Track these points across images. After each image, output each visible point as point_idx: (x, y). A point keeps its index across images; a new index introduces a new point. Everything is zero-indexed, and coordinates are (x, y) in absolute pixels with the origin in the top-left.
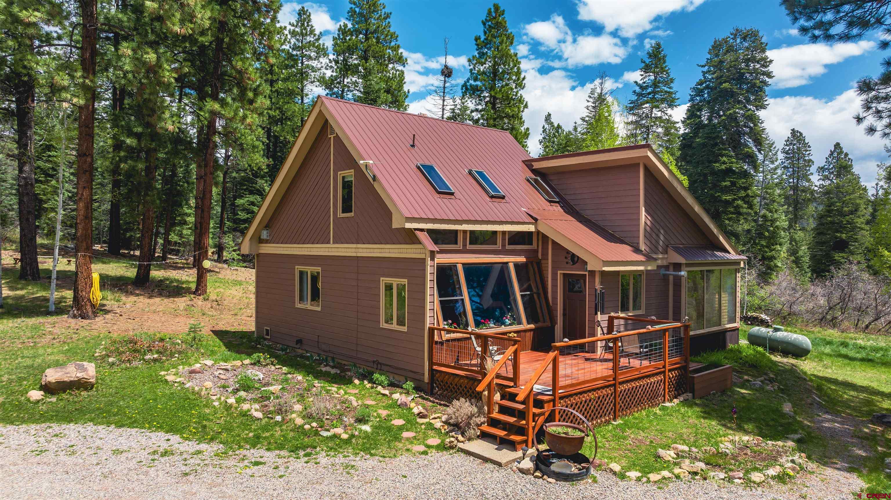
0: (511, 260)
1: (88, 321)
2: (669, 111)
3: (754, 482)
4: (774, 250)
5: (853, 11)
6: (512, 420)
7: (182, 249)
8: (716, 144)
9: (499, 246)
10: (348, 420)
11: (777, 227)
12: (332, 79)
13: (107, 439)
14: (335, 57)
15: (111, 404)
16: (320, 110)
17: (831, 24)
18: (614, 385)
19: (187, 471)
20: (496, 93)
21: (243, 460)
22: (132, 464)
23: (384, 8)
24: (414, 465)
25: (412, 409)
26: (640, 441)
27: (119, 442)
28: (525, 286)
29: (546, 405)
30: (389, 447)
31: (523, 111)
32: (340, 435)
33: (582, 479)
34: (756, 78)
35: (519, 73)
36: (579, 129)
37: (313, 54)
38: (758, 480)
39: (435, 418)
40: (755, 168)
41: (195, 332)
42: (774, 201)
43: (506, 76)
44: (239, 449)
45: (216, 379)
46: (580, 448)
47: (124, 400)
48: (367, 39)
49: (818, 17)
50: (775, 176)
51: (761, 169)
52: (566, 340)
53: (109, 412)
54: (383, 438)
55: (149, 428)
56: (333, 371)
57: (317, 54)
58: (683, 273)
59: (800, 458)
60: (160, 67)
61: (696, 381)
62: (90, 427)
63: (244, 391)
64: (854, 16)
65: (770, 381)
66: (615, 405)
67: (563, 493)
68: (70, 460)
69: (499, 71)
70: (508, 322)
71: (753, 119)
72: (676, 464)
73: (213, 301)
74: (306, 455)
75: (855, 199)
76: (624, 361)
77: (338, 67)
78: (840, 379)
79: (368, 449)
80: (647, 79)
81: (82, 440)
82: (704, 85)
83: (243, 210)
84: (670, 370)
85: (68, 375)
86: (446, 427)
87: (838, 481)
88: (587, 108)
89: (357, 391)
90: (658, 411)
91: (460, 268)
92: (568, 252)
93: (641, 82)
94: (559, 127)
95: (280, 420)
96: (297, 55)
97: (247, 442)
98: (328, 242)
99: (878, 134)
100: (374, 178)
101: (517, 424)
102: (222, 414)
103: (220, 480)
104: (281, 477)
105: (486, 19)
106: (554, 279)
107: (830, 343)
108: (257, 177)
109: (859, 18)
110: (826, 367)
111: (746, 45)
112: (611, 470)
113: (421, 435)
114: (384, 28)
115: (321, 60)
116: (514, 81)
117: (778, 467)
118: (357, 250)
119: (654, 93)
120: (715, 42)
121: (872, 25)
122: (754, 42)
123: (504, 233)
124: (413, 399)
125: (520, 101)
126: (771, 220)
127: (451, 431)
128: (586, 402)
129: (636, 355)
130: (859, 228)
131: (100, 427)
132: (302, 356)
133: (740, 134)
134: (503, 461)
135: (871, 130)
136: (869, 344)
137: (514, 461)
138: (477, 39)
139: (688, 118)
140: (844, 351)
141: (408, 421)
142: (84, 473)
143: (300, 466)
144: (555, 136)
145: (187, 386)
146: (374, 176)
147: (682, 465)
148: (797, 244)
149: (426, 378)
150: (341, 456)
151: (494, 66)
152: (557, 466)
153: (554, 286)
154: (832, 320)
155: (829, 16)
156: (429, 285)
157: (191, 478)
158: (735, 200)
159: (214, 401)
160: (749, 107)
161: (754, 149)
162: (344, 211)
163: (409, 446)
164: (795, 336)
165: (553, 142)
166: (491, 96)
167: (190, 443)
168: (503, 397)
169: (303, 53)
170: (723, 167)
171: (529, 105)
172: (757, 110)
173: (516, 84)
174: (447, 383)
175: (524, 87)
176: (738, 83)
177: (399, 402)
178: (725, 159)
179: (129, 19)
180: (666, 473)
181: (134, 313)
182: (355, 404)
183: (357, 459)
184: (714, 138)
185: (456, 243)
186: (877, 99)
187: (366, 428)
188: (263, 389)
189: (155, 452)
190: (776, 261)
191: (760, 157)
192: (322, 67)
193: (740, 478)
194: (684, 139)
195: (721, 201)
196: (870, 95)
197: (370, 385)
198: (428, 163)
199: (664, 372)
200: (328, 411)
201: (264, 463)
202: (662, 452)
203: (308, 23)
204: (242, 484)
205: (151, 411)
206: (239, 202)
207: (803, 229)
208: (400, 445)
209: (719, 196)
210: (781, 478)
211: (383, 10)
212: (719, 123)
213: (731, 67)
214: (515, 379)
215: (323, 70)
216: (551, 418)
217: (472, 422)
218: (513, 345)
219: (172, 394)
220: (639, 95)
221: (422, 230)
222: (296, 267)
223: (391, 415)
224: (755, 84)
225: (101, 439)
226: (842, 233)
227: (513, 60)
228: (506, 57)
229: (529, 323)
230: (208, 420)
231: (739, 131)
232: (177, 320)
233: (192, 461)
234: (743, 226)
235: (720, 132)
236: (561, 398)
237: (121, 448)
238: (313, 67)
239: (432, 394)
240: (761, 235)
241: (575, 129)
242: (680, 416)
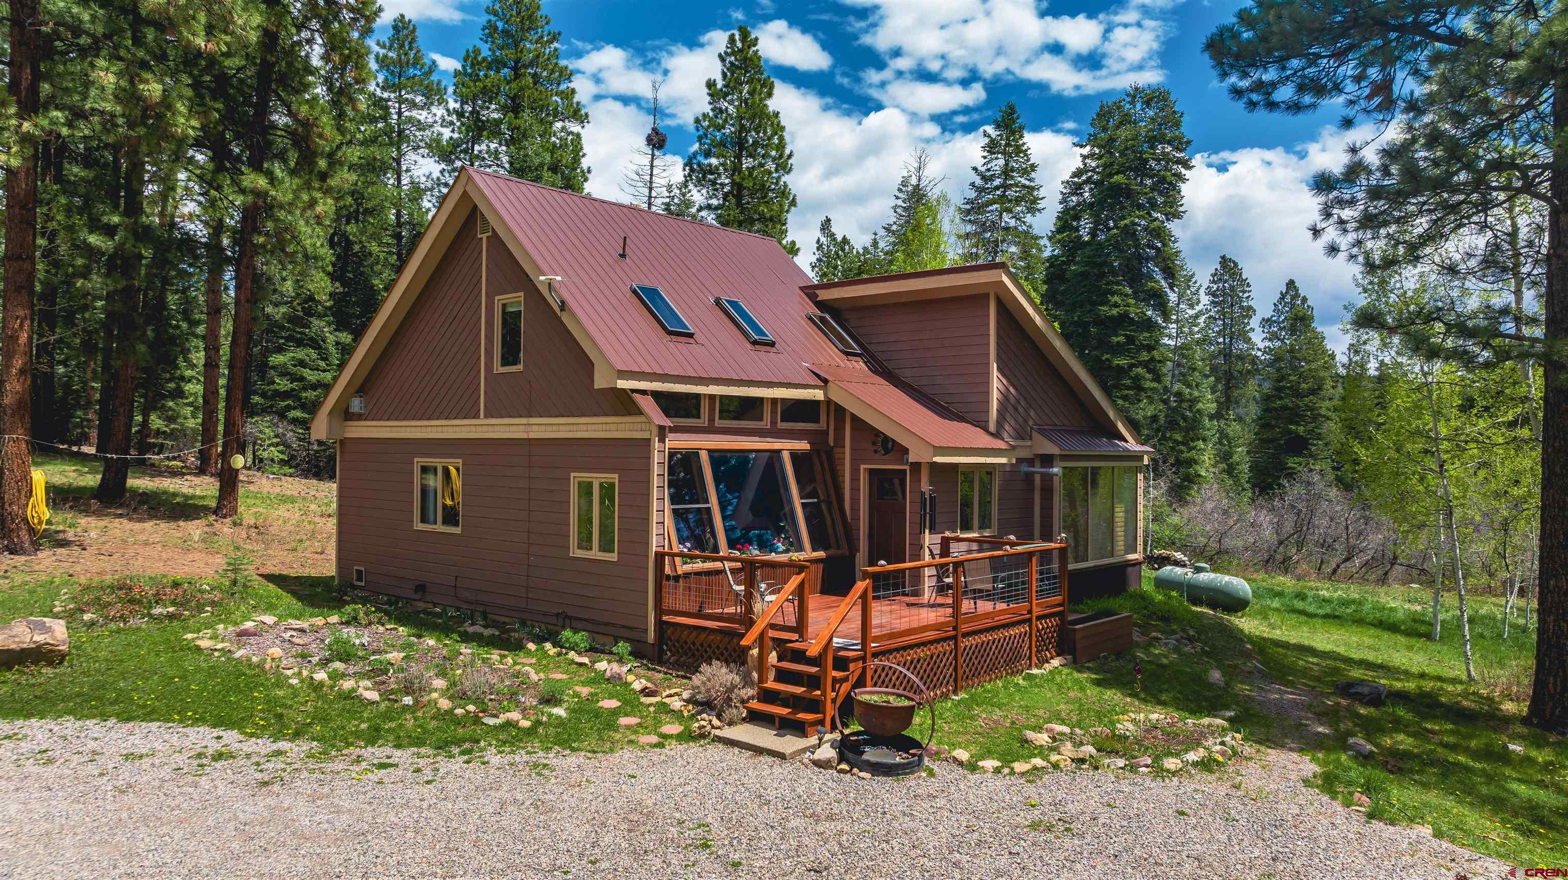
0: (786, 446)
1: (23, 558)
2: (1029, 218)
3: (1168, 771)
4: (1194, 448)
5: (1303, 69)
6: (799, 690)
7: (170, 443)
8: (1103, 275)
9: (766, 423)
10: (529, 700)
11: (1198, 411)
12: (454, 144)
13: (107, 739)
14: (457, 106)
15: (103, 687)
16: (465, 192)
17: (1274, 85)
18: (955, 638)
19: (266, 779)
20: (743, 179)
21: (359, 762)
22: (166, 772)
23: (547, 23)
24: (644, 762)
25: (631, 684)
26: (995, 722)
27: (130, 743)
28: (809, 489)
29: (852, 666)
30: (601, 739)
31: (788, 211)
32: (518, 722)
33: (912, 773)
34: (1166, 169)
35: (781, 146)
36: (882, 244)
37: (419, 99)
38: (1172, 767)
39: (670, 696)
40: (1166, 316)
41: (235, 571)
42: (1194, 369)
43: (759, 150)
44: (347, 747)
45: (286, 645)
46: (905, 729)
47: (124, 679)
48: (517, 76)
49: (1256, 75)
50: (1196, 329)
51: (1174, 317)
52: (883, 562)
53: (100, 699)
54: (589, 725)
55: (181, 721)
56: (487, 632)
57: (427, 98)
58: (1055, 470)
59: (1233, 739)
60: (170, 107)
61: (1079, 636)
62: (70, 725)
63: (341, 660)
64: (1304, 77)
65: (1189, 640)
66: (955, 669)
67: (883, 791)
68: (49, 772)
69: (747, 141)
70: (781, 546)
71: (1160, 233)
72: (1052, 749)
73: (250, 527)
74: (463, 753)
75: (1316, 370)
76: (967, 605)
77: (463, 124)
78: (1293, 641)
79: (566, 741)
80: (993, 164)
81: (60, 742)
82: (1084, 178)
83: (282, 375)
84: (1039, 618)
85: (17, 640)
86: (690, 707)
87: (1285, 767)
88: (895, 208)
89: (534, 661)
90: (1021, 682)
91: (704, 456)
92: (877, 433)
93: (983, 169)
94: (845, 241)
95: (411, 703)
96: (389, 100)
97: (358, 738)
98: (476, 416)
99: (1342, 256)
100: (563, 306)
101: (808, 695)
102: (308, 695)
103: (326, 790)
104: (428, 782)
105: (726, 53)
106: (855, 479)
107: (1279, 594)
108: (312, 316)
109: (1312, 80)
110: (1272, 626)
111: (1151, 113)
112: (955, 759)
113: (650, 721)
114: (548, 59)
115: (434, 109)
116: (774, 159)
117: (1201, 750)
118: (529, 428)
119: (1005, 186)
120: (1102, 107)
121: (1330, 92)
122: (1162, 110)
123: (774, 401)
124: (630, 670)
125: (783, 193)
126: (1190, 400)
127: (700, 713)
128: (912, 662)
129: (988, 596)
130: (1324, 416)
131: (90, 723)
132: (425, 612)
133: (1142, 259)
134: (788, 751)
135: (1333, 249)
136: (1336, 595)
137: (804, 750)
138: (710, 84)
139: (1059, 231)
140: (1299, 605)
141: (626, 702)
142: (81, 788)
143: (457, 767)
144: (838, 257)
145: (238, 655)
146: (563, 302)
147: (1062, 749)
148: (1230, 443)
149: (651, 636)
150: (523, 752)
151: (740, 132)
152: (871, 754)
153: (855, 489)
154: (1283, 562)
155: (1270, 75)
156: (656, 481)
157: (276, 788)
158: (1131, 366)
159: (289, 678)
160: (1155, 215)
161: (1163, 283)
162: (505, 362)
163: (633, 737)
164: (1227, 578)
165: (836, 267)
166: (733, 183)
167: (259, 741)
168: (780, 659)
169: (401, 96)
170: (1115, 312)
171: (798, 200)
172: (1168, 220)
173: (778, 165)
174: (686, 642)
175: (790, 170)
176: (1138, 176)
177: (608, 674)
178: (1116, 299)
179: (94, 18)
180: (1038, 762)
181: (107, 546)
182: (534, 677)
183: (551, 756)
184: (1101, 265)
185: (699, 417)
186: (1341, 203)
187: (560, 711)
188: (372, 658)
189: (200, 756)
190: (1198, 467)
191: (1173, 297)
192: (435, 122)
193: (1147, 766)
194: (1052, 265)
195: (1110, 368)
196: (1331, 196)
197: (555, 650)
198: (648, 284)
199: (1030, 620)
200: (491, 687)
201: (396, 765)
202: (1030, 735)
203: (410, 43)
204: (365, 793)
205: (179, 694)
206: (277, 359)
207: (1239, 419)
208: (618, 736)
209: (1107, 359)
210: (1207, 765)
211: (547, 28)
212: (1107, 240)
213: (1127, 149)
214: (800, 628)
215: (437, 128)
216: (860, 682)
217: (733, 696)
218: (798, 574)
219: (212, 667)
220: (980, 190)
221: (643, 392)
222: (416, 460)
223: (596, 694)
224: (1164, 178)
225: (96, 739)
226: (1298, 424)
227: (772, 124)
228: (761, 118)
229: (814, 550)
230: (283, 706)
231: (1139, 254)
232: (191, 556)
233: (270, 766)
234: (1145, 410)
235: (1108, 254)
236: (875, 655)
237: (137, 751)
238: (419, 121)
239: (661, 662)
240: (1172, 424)
241: (875, 244)
242: (1055, 688)
